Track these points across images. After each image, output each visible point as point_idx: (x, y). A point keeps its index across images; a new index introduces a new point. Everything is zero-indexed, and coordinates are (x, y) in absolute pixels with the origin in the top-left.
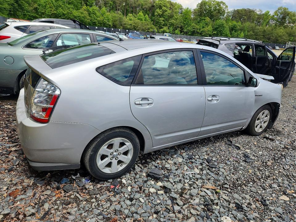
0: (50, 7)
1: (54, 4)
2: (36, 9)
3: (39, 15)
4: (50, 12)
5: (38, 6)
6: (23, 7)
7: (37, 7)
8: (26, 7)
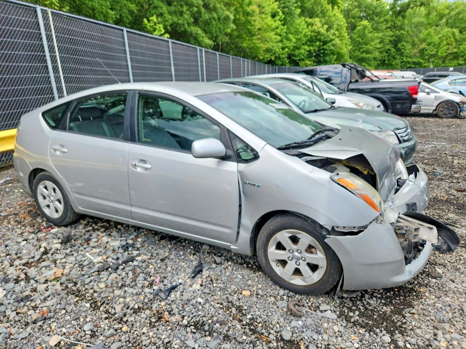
0: (448, 44)
1: (457, 37)
2: (422, 52)
3: (426, 60)
4: (446, 52)
5: (426, 46)
6: (403, 51)
7: (424, 48)
8: (408, 51)
